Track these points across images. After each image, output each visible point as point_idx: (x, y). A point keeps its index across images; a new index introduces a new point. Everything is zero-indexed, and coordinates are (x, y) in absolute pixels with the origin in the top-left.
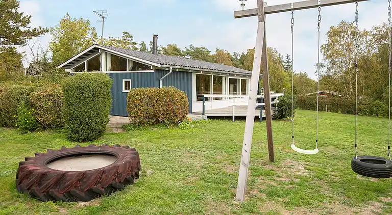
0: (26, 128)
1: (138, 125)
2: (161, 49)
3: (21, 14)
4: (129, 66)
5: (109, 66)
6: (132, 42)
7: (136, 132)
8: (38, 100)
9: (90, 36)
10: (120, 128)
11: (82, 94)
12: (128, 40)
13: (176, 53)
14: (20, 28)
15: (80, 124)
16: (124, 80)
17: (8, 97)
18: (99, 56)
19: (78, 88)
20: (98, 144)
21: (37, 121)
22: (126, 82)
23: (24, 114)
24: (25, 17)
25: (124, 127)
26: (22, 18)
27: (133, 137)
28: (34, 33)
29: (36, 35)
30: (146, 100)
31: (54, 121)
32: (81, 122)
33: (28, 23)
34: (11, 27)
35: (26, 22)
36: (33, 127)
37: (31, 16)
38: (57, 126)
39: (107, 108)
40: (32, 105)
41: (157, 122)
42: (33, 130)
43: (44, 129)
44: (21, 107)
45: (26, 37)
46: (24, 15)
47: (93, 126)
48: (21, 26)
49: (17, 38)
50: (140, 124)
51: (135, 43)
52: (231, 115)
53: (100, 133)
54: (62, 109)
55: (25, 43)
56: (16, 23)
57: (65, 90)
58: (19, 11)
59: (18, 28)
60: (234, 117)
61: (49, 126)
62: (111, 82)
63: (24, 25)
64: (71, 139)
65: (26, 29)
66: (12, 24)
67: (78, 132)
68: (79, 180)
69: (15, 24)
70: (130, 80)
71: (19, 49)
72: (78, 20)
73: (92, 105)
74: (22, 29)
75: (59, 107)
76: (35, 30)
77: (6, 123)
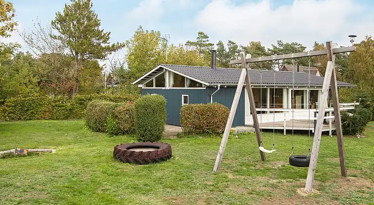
0: (113, 133)
1: (188, 134)
2: (241, 49)
3: (102, 31)
4: (187, 83)
5: (172, 83)
6: (207, 43)
7: (186, 139)
8: (120, 113)
9: (160, 46)
10: (175, 135)
11: (146, 110)
12: (204, 41)
13: (260, 52)
14: (102, 44)
15: (145, 131)
16: (183, 95)
17: (101, 110)
18: (164, 74)
19: (144, 106)
20: (155, 144)
21: (120, 129)
22: (185, 97)
23: (111, 123)
24: (105, 34)
25: (178, 135)
26: (103, 35)
27: (182, 142)
28: (113, 49)
29: (114, 50)
30: (193, 114)
31: (130, 128)
32: (146, 129)
33: (108, 39)
34: (95, 44)
35: (106, 39)
36: (116, 132)
37: (110, 33)
38: (132, 132)
39: (162, 120)
40: (116, 117)
41: (203, 132)
42: (117, 134)
43: (124, 134)
44: (109, 118)
45: (106, 53)
46: (105, 32)
47: (153, 132)
48: (102, 43)
49: (100, 53)
50: (190, 133)
51: (211, 45)
52: (282, 128)
53: (158, 138)
54: (135, 120)
55: (106, 58)
56: (98, 39)
57: (136, 108)
58: (100, 29)
59: (99, 44)
60: (285, 131)
61: (127, 132)
62: (166, 101)
63: (104, 42)
64: (139, 140)
65: (106, 45)
66: (95, 41)
67: (144, 136)
68: (140, 155)
69: (97, 41)
70: (188, 96)
71: (101, 63)
72: (149, 32)
73: (152, 118)
74: (103, 45)
75: (133, 119)
76: (113, 46)
77: (99, 129)
